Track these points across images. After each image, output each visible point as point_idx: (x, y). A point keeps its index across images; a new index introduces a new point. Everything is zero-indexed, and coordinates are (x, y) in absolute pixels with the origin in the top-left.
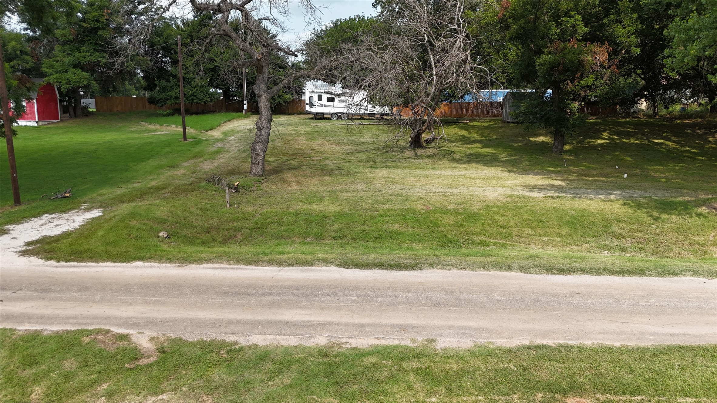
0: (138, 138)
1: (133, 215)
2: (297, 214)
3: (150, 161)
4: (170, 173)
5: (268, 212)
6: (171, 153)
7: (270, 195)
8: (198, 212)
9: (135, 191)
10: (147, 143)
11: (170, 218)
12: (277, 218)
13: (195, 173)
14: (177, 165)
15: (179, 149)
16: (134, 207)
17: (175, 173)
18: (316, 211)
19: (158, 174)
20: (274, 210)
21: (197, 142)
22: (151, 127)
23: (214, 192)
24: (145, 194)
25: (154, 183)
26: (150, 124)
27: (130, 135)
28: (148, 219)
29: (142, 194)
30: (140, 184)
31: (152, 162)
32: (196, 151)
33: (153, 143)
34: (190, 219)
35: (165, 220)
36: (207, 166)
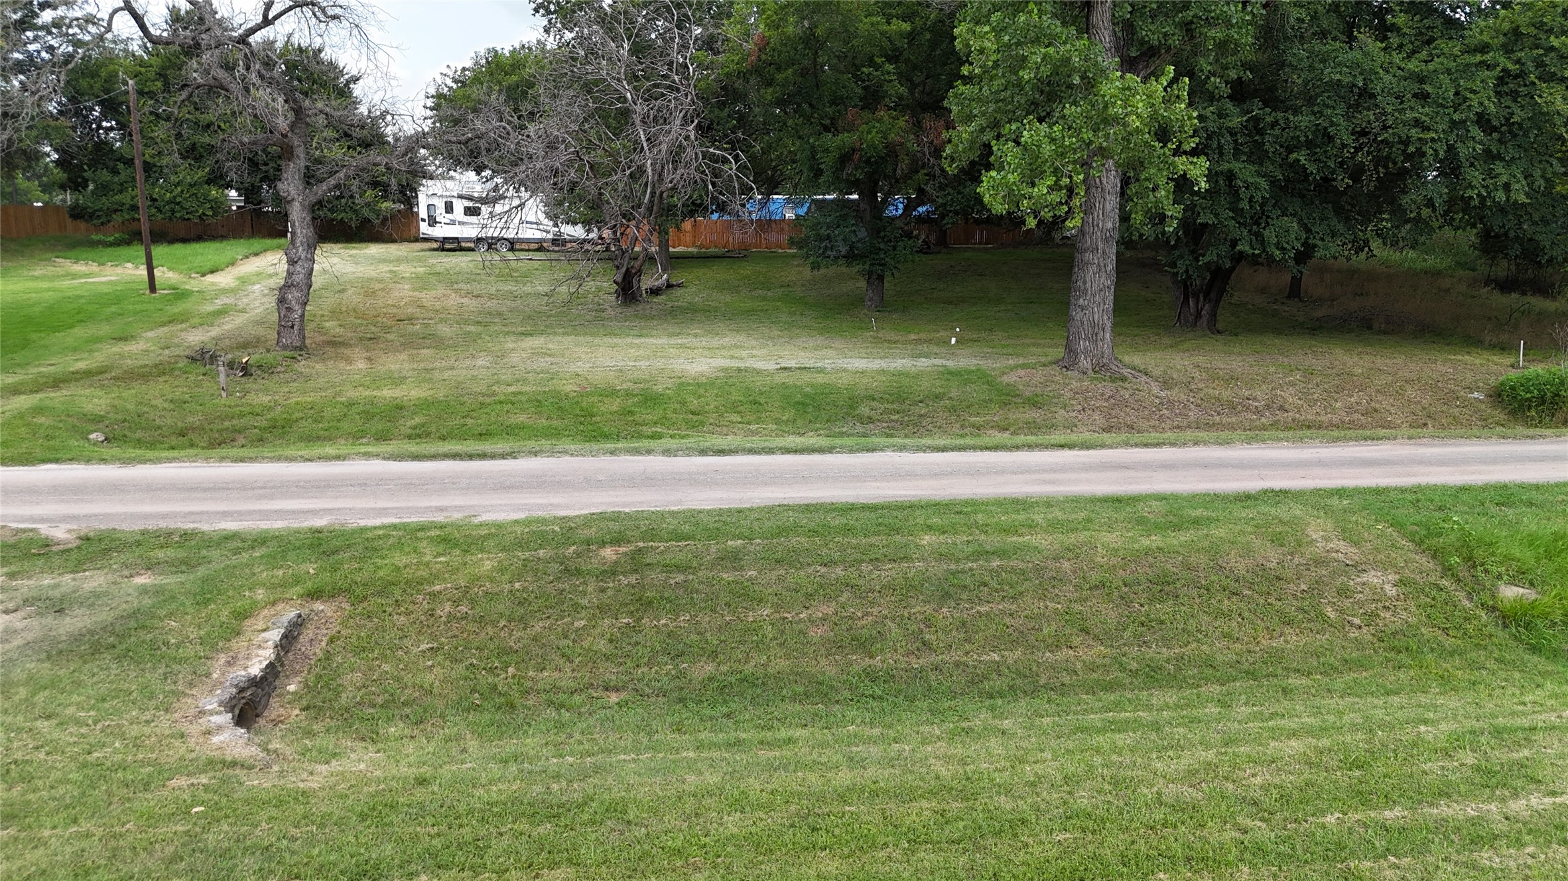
0: (48, 290)
1: (39, 410)
2: (351, 404)
3: (75, 330)
4: (116, 349)
5: (297, 403)
6: (120, 315)
7: (308, 378)
8: (166, 405)
9: (43, 377)
10: (69, 298)
11: (111, 414)
12: (312, 412)
13: (168, 348)
14: (132, 336)
15: (138, 307)
16: (41, 400)
17: (126, 349)
18: (385, 398)
19: (91, 351)
20: (309, 399)
21: (179, 294)
22: (80, 268)
23: (201, 377)
24: (63, 381)
25: (82, 365)
26: (75, 263)
27: (31, 285)
28: (68, 415)
29: (57, 382)
30: (52, 368)
31: (79, 332)
32: (176, 310)
33: (82, 297)
34: (152, 416)
35: (101, 416)
36: (196, 338)
